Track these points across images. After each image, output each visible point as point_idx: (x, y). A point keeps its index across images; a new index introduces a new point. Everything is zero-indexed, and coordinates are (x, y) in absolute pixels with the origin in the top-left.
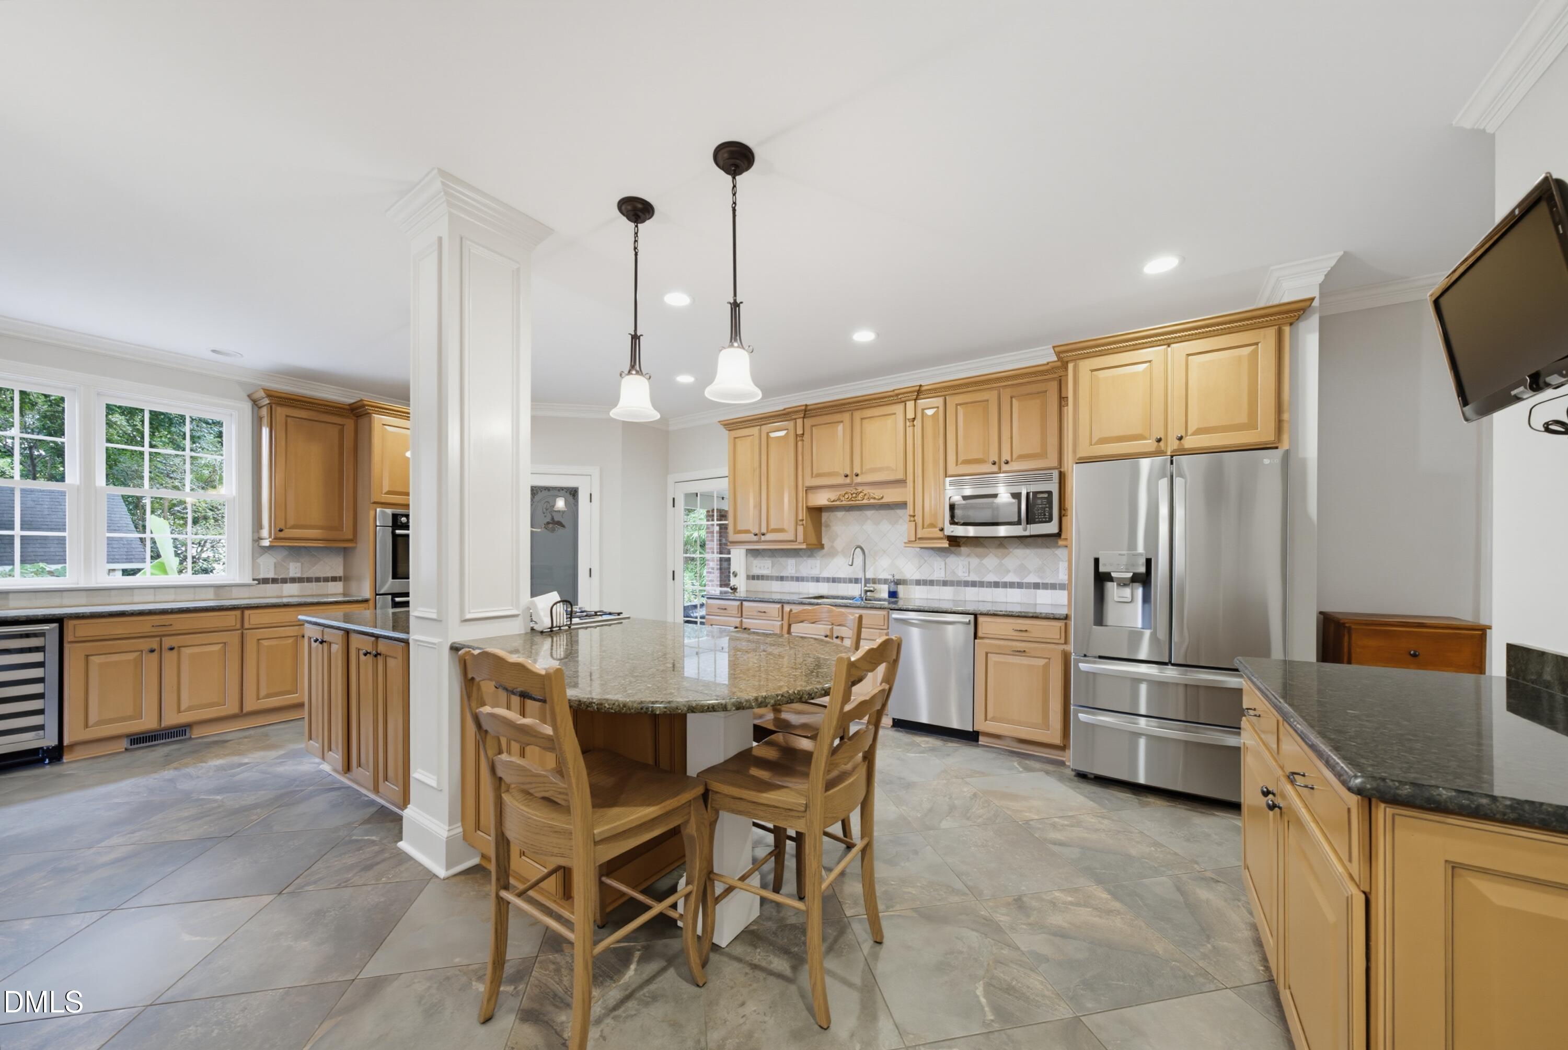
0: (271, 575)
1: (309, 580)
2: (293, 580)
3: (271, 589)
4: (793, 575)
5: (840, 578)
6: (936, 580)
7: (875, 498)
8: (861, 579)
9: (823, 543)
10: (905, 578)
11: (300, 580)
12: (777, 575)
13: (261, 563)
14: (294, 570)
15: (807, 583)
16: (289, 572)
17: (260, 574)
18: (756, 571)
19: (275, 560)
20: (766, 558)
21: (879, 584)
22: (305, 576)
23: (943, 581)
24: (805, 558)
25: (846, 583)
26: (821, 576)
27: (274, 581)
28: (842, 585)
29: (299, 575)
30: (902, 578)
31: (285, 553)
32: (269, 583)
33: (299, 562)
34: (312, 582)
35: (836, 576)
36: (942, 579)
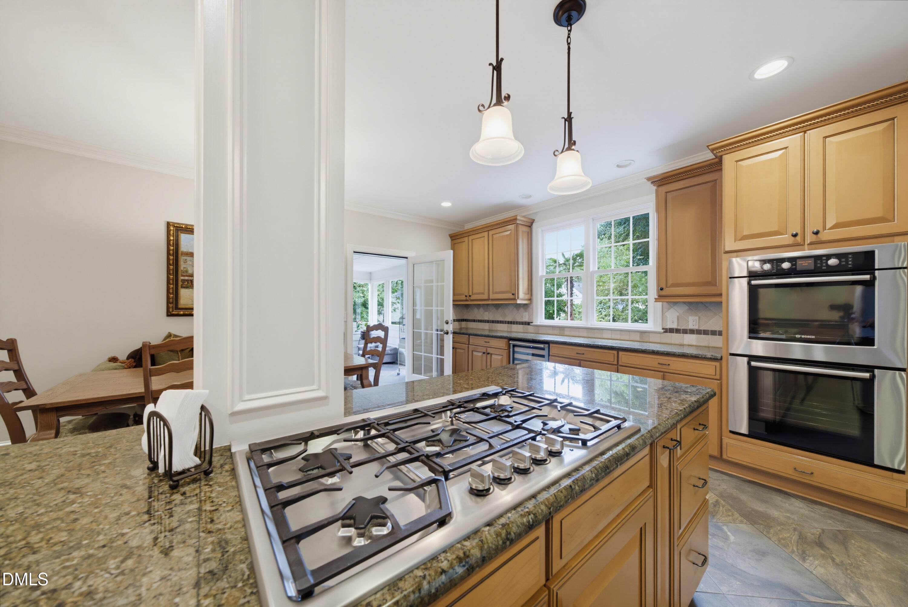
0: (675, 326)
1: (706, 332)
2: (692, 332)
3: (675, 338)
11: (698, 332)
13: (668, 316)
14: (692, 323)
16: (688, 325)
17: (667, 325)
19: (678, 314)
22: (702, 328)
27: (678, 331)
29: (696, 327)
31: (686, 307)
32: (673, 333)
33: (696, 316)
34: (708, 334)
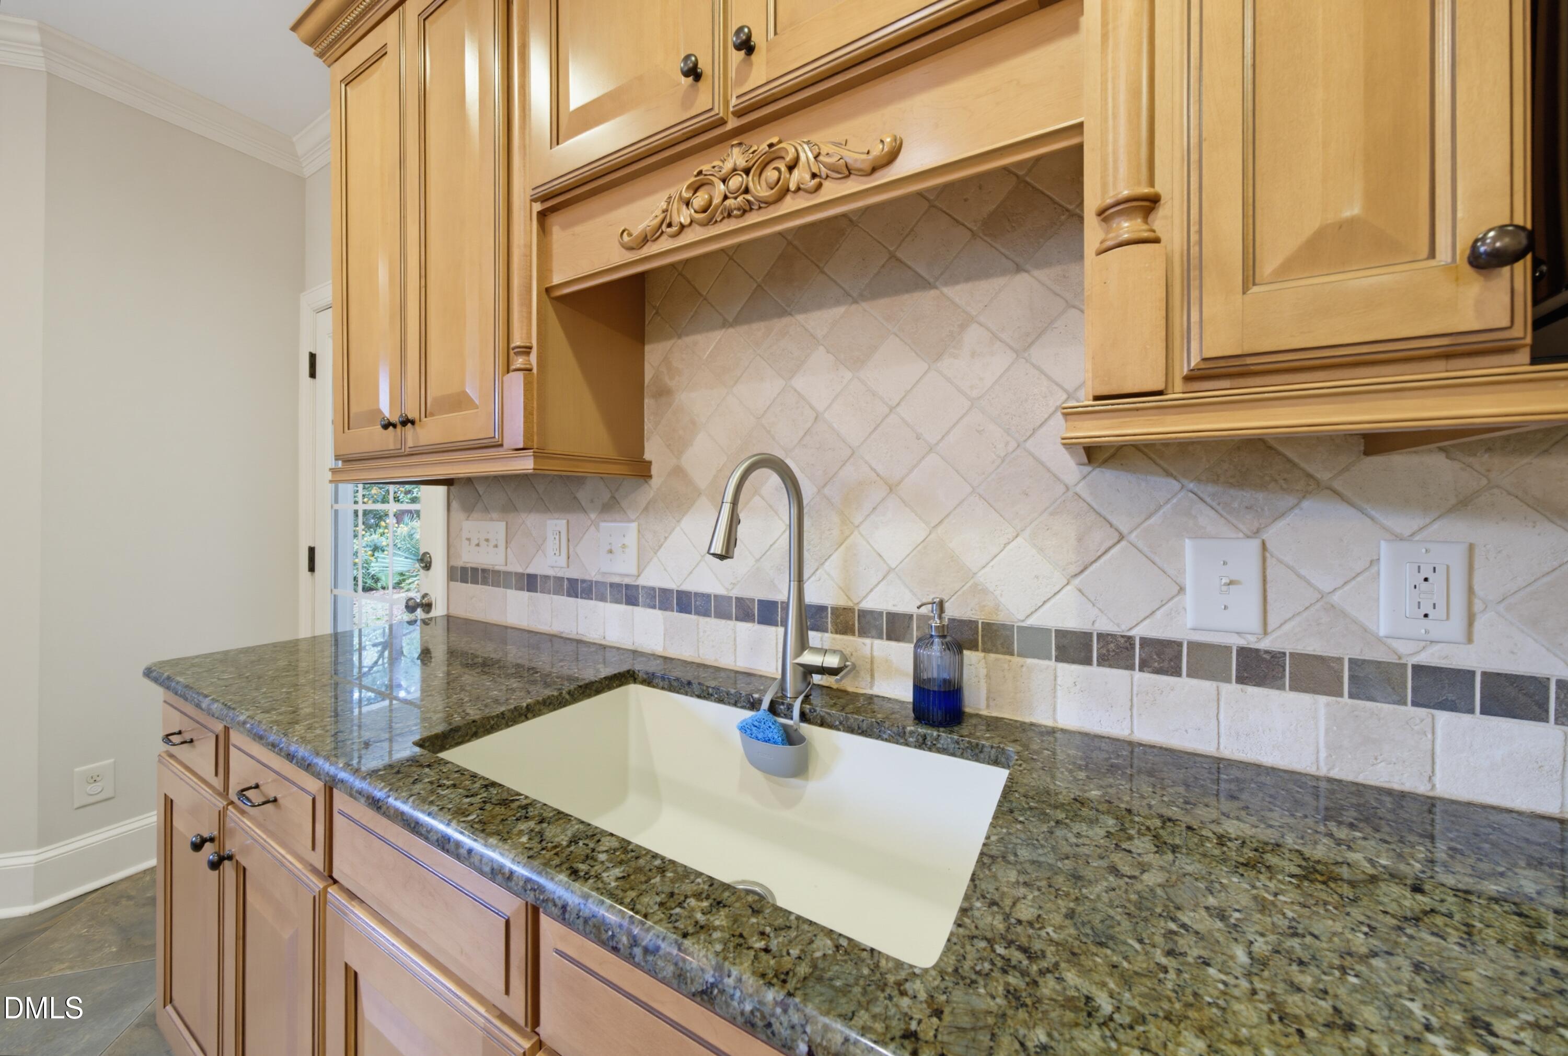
4: (560, 574)
5: (706, 597)
6: (1195, 647)
7: (848, 172)
8: (786, 606)
9: (647, 456)
10: (1000, 618)
12: (520, 570)
15: (601, 604)
18: (470, 557)
20: (495, 515)
21: (863, 633)
23: (1245, 653)
24: (593, 516)
25: (727, 617)
26: (641, 582)
28: (711, 626)
30: (980, 617)
35: (691, 586)
36: (1236, 641)
